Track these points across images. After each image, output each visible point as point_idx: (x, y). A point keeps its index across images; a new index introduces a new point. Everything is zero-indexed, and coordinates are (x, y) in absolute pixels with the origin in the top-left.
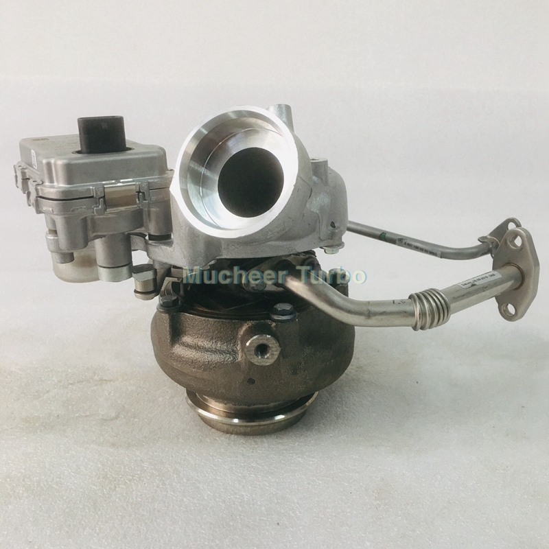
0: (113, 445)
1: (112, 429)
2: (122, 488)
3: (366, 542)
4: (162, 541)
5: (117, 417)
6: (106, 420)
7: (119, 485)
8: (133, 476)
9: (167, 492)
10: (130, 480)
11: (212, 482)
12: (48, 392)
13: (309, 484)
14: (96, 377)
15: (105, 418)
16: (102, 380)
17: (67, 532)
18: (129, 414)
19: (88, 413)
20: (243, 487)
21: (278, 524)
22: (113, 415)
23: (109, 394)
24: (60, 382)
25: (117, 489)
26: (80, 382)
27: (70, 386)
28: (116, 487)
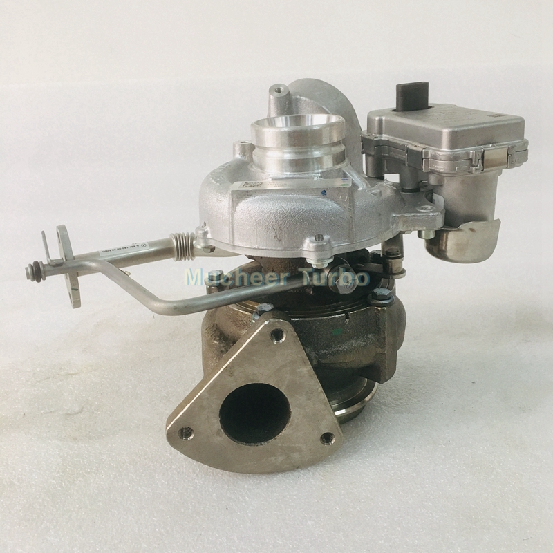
0: (75, 439)
1: (75, 423)
2: (80, 481)
3: (309, 522)
4: (115, 530)
5: (81, 411)
6: (70, 415)
7: (77, 478)
8: (91, 469)
9: (123, 483)
10: (88, 473)
11: (167, 471)
12: (16, 392)
14: (62, 372)
15: (69, 412)
16: (68, 374)
17: (26, 526)
18: (93, 407)
19: (53, 409)
20: (197, 475)
21: (227, 509)
22: (77, 409)
23: (74, 388)
25: (75, 482)
26: (47, 379)
27: (38, 384)
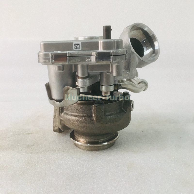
0: (32, 153)
1: (31, 148)
2: (34, 166)
4: (48, 183)
5: (34, 145)
6: (29, 146)
9: (51, 167)
10: (37, 164)
11: (67, 164)
12: (8, 138)
13: (103, 164)
14: (26, 132)
15: (29, 145)
16: (28, 133)
17: (13, 181)
18: (38, 144)
19: (23, 144)
20: (79, 165)
21: (91, 177)
22: (32, 144)
23: (31, 138)
24: (13, 134)
25: (32, 167)
26: (21, 134)
27: (17, 136)
28: (32, 166)
